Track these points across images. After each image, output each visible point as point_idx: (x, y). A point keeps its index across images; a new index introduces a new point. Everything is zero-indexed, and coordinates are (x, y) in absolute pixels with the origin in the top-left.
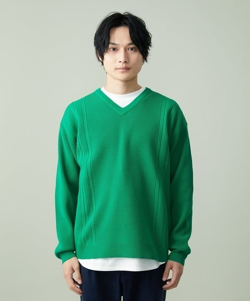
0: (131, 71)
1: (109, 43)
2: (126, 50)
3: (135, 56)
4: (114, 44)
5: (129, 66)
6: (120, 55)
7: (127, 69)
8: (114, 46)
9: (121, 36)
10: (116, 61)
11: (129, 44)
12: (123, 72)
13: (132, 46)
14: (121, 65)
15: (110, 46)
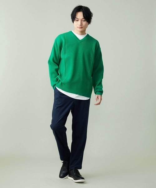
0: (83, 28)
1: (75, 18)
2: (81, 21)
3: (84, 23)
4: (77, 18)
5: (82, 27)
6: (79, 23)
7: (81, 28)
9: (80, 15)
10: (77, 24)
11: (83, 19)
14: (79, 26)
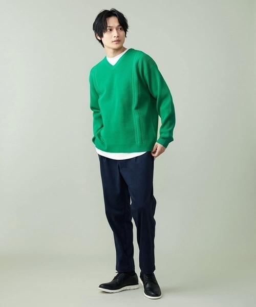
0: (121, 42)
1: (107, 27)
2: (117, 29)
3: (122, 33)
4: (109, 27)
5: (120, 39)
6: (114, 33)
7: (119, 41)
8: (110, 28)
9: (113, 22)
10: (112, 37)
11: (119, 26)
12: (116, 44)
13: (120, 27)
14: (115, 39)
15: (108, 28)
